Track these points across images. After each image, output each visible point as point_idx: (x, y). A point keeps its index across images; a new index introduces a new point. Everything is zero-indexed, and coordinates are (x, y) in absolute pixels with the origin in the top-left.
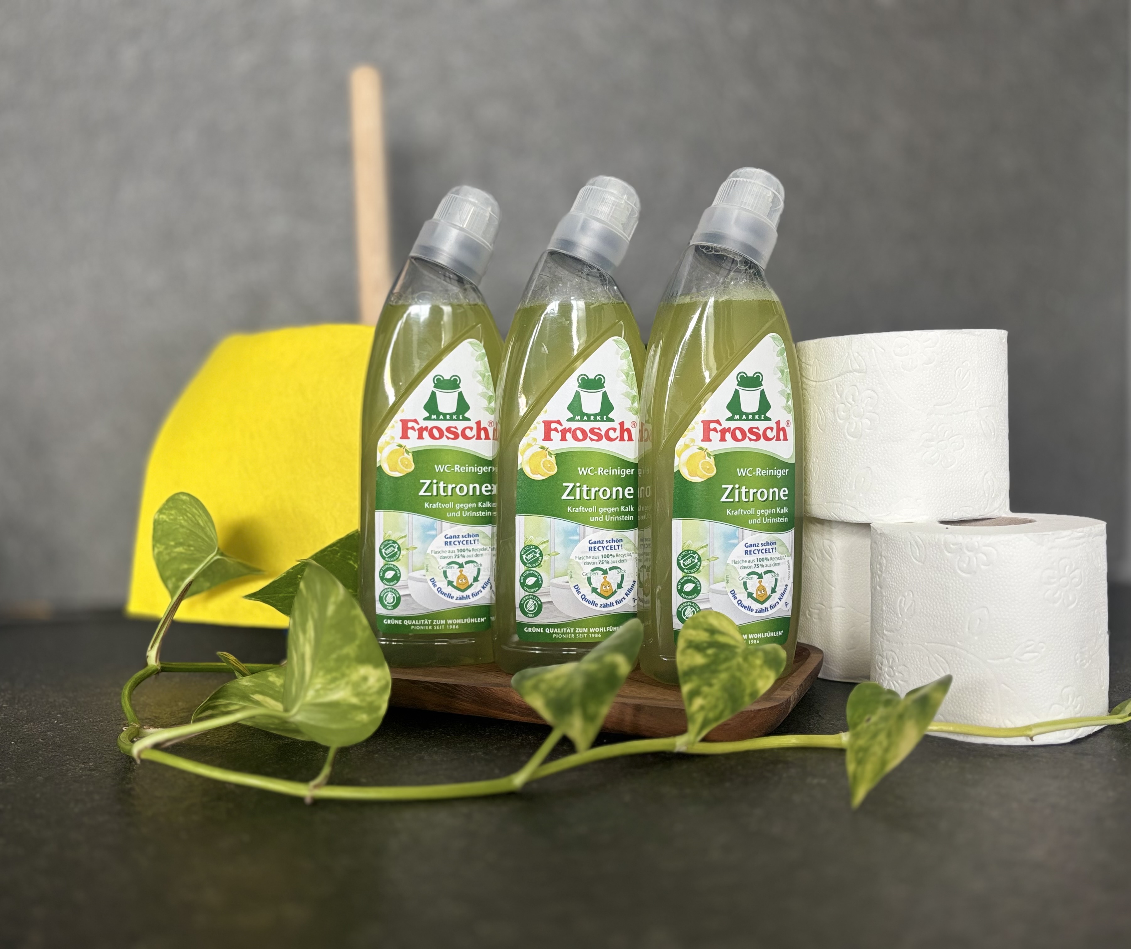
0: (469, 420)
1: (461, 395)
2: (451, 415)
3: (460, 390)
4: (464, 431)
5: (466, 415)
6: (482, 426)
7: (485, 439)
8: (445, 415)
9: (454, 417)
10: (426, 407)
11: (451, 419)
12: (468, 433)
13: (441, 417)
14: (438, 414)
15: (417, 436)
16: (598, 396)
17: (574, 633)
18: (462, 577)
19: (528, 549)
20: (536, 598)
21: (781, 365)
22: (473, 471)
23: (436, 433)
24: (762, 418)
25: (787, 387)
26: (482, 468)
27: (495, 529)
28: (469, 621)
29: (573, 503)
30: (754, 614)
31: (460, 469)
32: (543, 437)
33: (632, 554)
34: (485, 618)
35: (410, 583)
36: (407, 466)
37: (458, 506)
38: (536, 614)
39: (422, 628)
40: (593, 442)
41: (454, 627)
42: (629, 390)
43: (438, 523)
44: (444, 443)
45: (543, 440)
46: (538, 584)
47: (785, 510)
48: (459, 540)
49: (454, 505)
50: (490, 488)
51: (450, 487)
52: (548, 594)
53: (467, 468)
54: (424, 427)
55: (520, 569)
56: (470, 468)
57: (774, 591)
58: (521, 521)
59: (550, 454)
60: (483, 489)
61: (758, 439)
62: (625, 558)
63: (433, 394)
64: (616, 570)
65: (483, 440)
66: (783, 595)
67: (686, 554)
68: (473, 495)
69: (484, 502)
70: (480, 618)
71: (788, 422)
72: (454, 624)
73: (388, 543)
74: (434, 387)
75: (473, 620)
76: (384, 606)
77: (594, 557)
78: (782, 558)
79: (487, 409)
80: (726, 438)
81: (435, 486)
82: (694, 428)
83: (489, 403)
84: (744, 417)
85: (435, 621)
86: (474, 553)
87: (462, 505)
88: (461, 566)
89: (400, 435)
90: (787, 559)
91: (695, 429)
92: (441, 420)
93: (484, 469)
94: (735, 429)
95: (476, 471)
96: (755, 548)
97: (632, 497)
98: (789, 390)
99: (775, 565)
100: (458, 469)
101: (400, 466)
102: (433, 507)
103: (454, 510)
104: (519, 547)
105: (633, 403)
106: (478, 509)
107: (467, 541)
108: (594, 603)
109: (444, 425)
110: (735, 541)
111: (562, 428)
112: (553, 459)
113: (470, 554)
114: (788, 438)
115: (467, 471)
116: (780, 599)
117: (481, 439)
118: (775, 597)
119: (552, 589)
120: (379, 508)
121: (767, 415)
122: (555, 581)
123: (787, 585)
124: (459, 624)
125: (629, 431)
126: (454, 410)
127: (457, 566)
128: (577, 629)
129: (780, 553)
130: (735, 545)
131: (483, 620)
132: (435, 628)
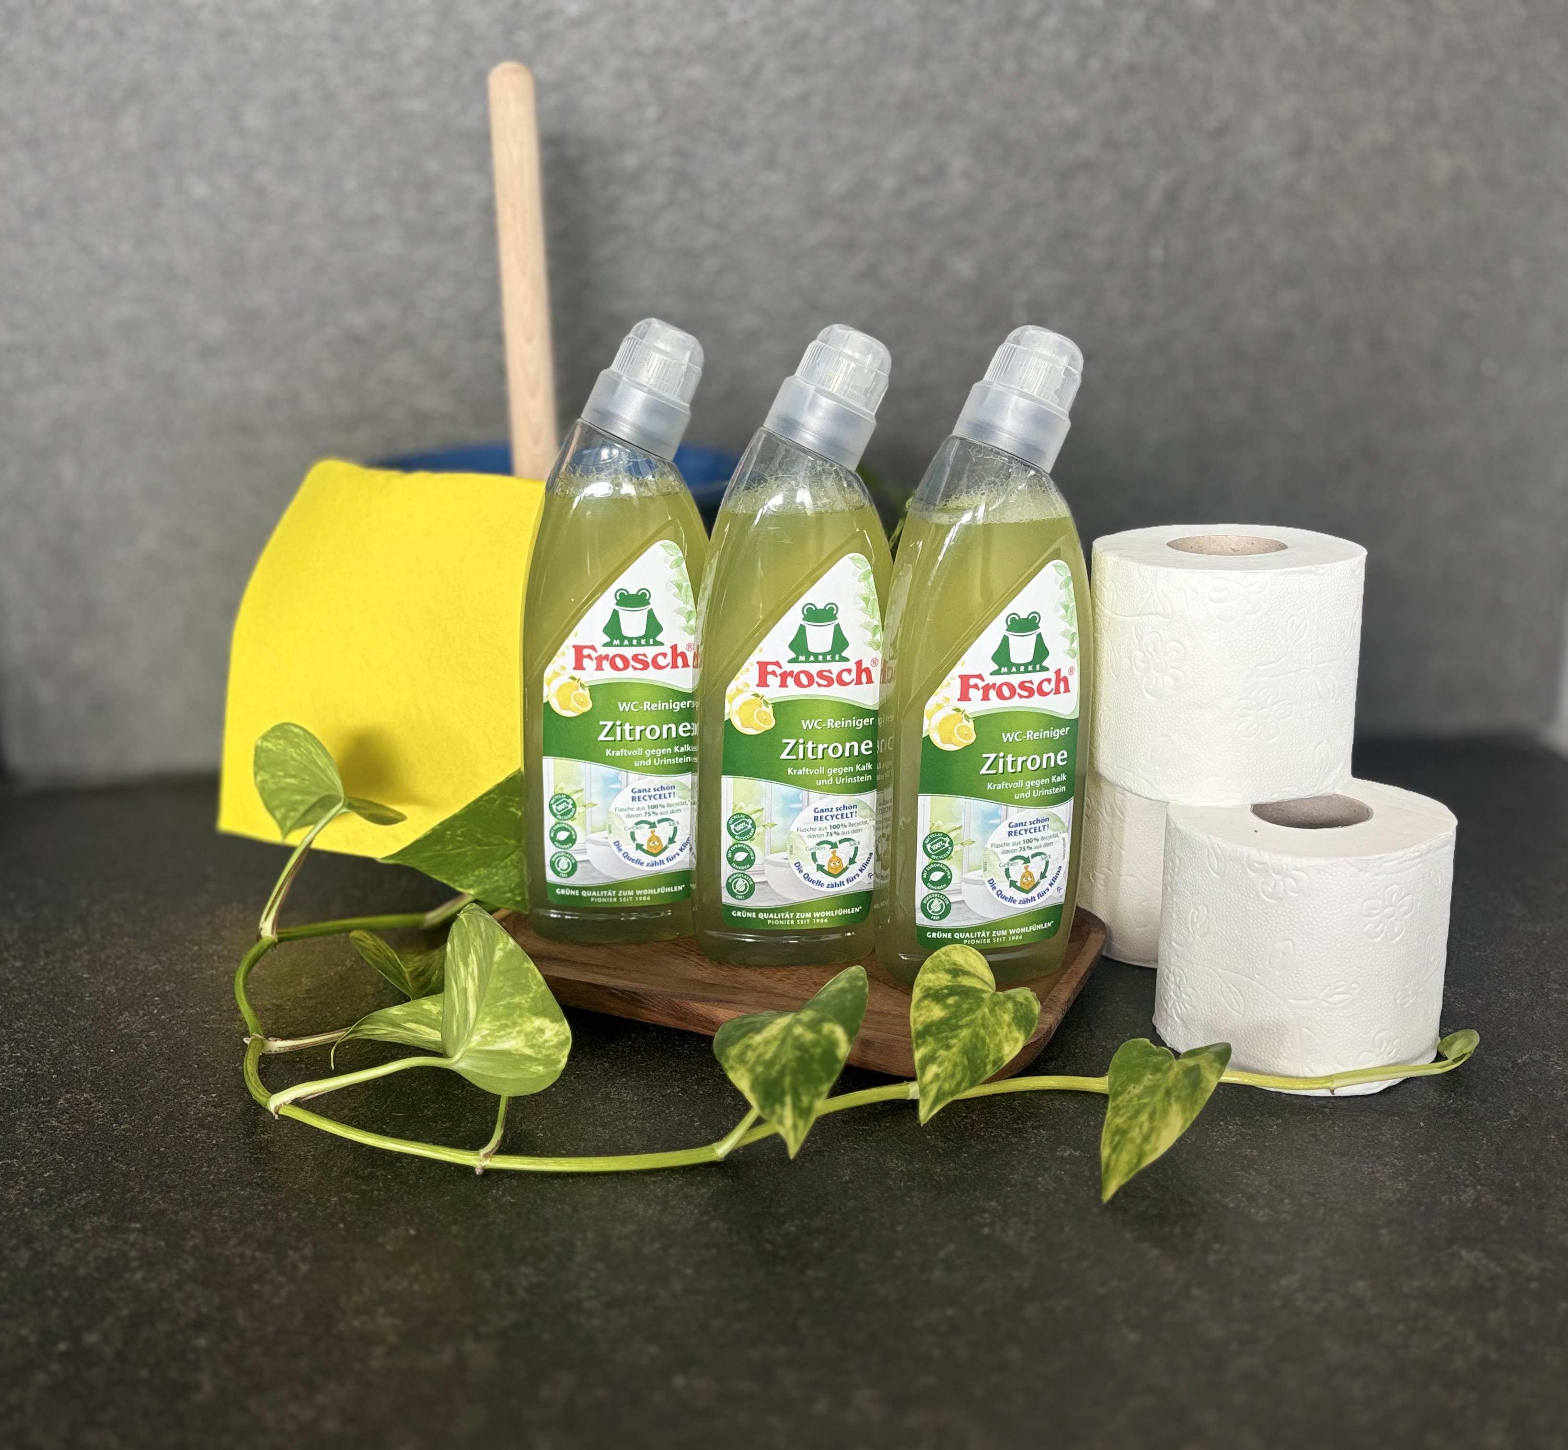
0: (662, 644)
1: (651, 614)
2: (639, 639)
3: (649, 607)
4: (655, 659)
5: (658, 638)
6: (679, 651)
7: (683, 667)
8: (630, 639)
9: (643, 642)
10: (606, 630)
11: (639, 644)
12: (661, 661)
13: (626, 642)
14: (622, 638)
15: (595, 667)
16: (829, 630)
17: (794, 919)
18: (654, 838)
19: (738, 818)
20: (746, 877)
21: (1065, 598)
22: (667, 708)
23: (619, 663)
24: (1038, 668)
25: (1071, 625)
26: (678, 703)
27: (696, 778)
28: (662, 890)
29: (795, 763)
30: (1017, 905)
31: (650, 706)
32: (757, 682)
33: (868, 821)
34: (684, 886)
35: (589, 847)
36: (582, 704)
37: (649, 753)
38: (747, 896)
39: (604, 900)
40: (822, 688)
41: (645, 898)
42: (869, 619)
43: (622, 774)
44: (630, 675)
45: (758, 685)
46: (749, 861)
47: (1063, 777)
48: (650, 794)
49: (644, 752)
50: (689, 728)
51: (638, 729)
52: (761, 873)
53: (660, 705)
54: (603, 656)
55: (726, 841)
56: (663, 704)
57: (1043, 876)
58: (728, 783)
59: (766, 703)
60: (681, 729)
61: (1031, 694)
62: (860, 827)
63: (615, 614)
64: (848, 843)
65: (680, 668)
66: (1054, 879)
67: (934, 837)
68: (667, 738)
69: (681, 745)
70: (678, 885)
71: (1071, 670)
72: (645, 896)
73: (559, 798)
74: (617, 604)
75: (669, 890)
76: (557, 873)
77: (820, 829)
78: (1056, 836)
79: (685, 629)
80: (990, 697)
81: (618, 729)
82: (949, 684)
83: (689, 620)
84: (1014, 669)
85: (621, 892)
86: (670, 809)
87: (653, 751)
88: (652, 825)
89: (573, 665)
90: (1061, 836)
91: (950, 686)
92: (626, 646)
93: (682, 705)
94: (1001, 685)
95: (671, 708)
96: (1021, 828)
97: (870, 752)
98: (1074, 629)
99: (1046, 845)
100: (648, 706)
101: (573, 703)
102: (617, 755)
103: (643, 757)
104: (726, 815)
105: (874, 636)
106: (673, 755)
107: (660, 796)
108: (819, 883)
109: (629, 652)
110: (997, 821)
111: (781, 671)
112: (770, 710)
113: (664, 810)
114: (1070, 688)
115: (659, 709)
116: (1051, 885)
117: (677, 667)
118: (1044, 884)
119: (767, 867)
120: (547, 754)
121: (1044, 664)
122: (770, 857)
123: (1060, 867)
124: (651, 896)
125: (868, 671)
126: (642, 632)
127: (647, 826)
128: (798, 914)
129: (1053, 830)
130: (996, 826)
131: (680, 888)
132: (621, 901)
